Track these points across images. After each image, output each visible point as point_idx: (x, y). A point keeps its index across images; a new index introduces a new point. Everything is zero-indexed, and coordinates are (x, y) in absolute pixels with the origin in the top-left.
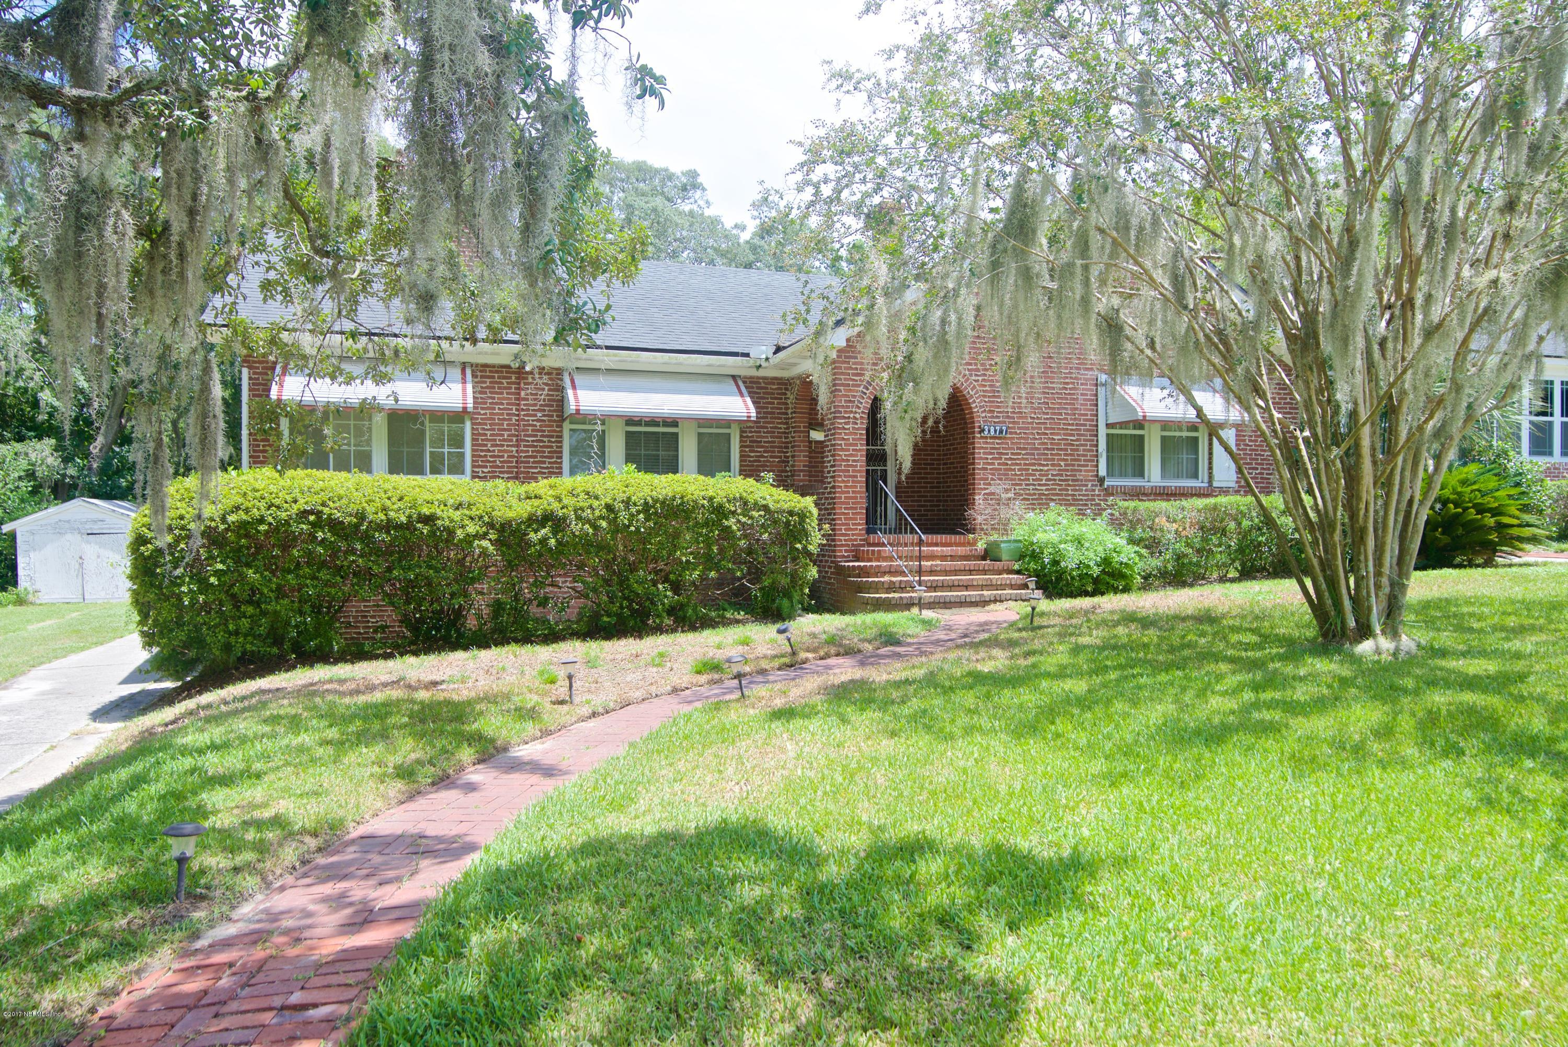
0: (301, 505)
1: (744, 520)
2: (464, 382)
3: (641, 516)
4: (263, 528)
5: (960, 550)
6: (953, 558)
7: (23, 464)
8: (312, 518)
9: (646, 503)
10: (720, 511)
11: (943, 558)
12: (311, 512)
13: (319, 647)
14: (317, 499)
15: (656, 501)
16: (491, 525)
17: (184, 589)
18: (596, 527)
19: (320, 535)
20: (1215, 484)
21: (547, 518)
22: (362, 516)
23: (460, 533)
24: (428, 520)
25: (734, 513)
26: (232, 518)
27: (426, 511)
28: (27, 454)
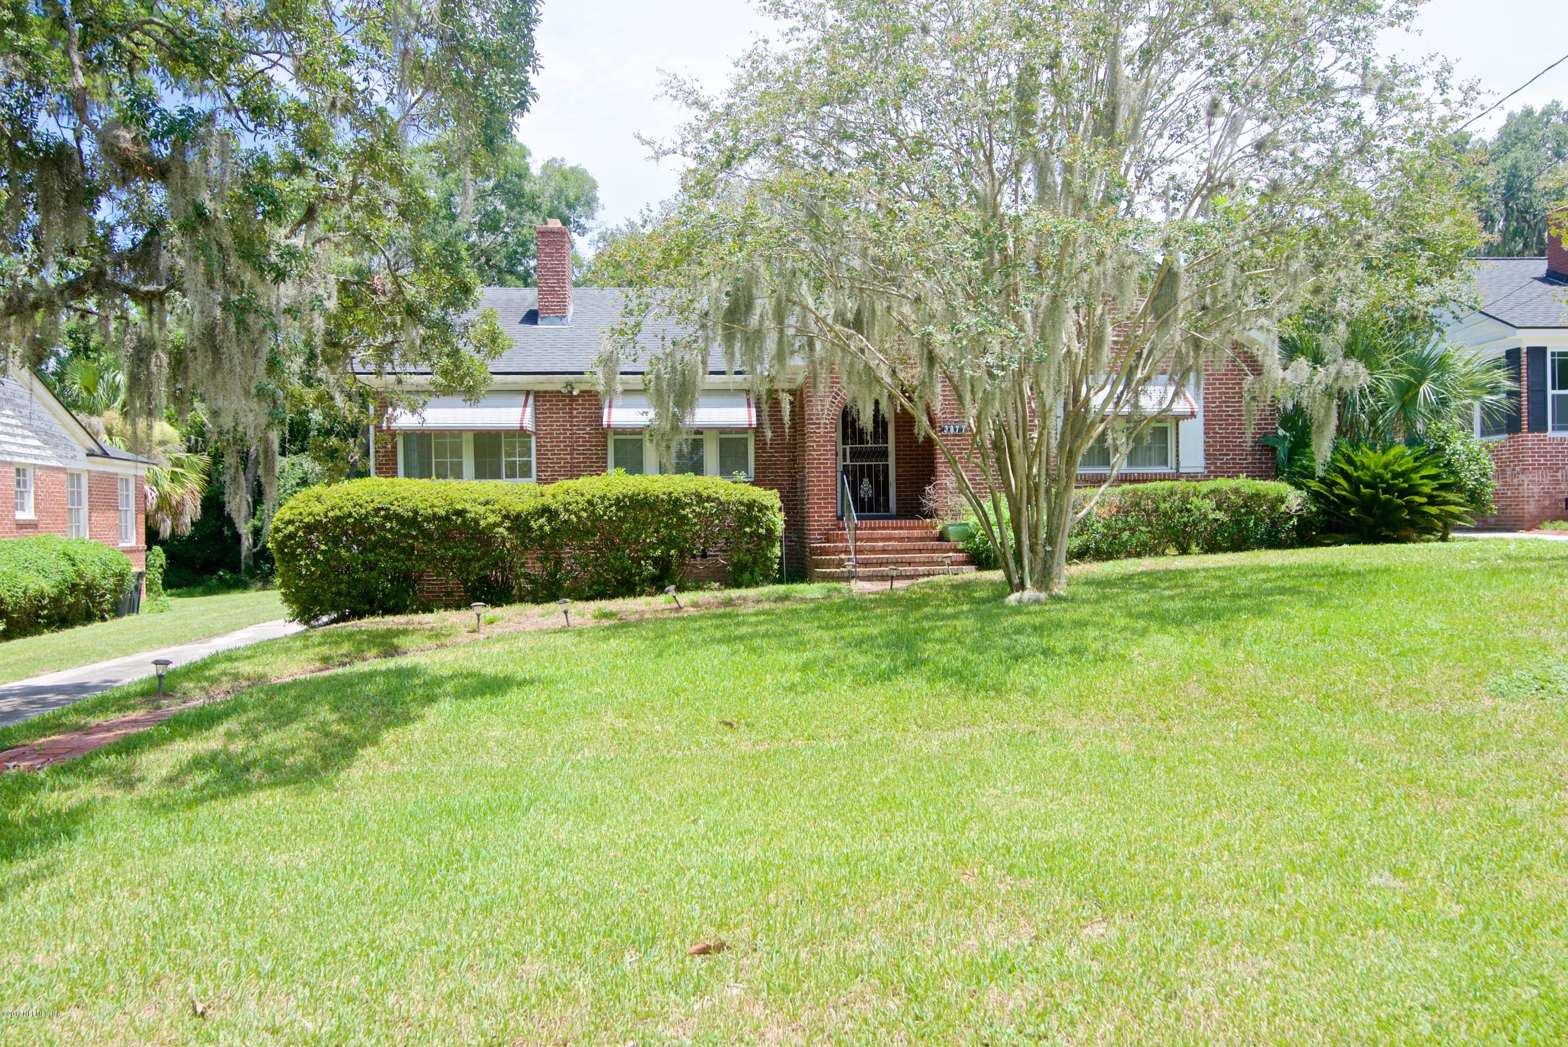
0: (375, 505)
1: (698, 510)
2: (525, 406)
3: (614, 508)
4: (350, 520)
5: (916, 533)
6: (910, 539)
7: (299, 473)
8: (382, 513)
9: (618, 498)
10: (676, 504)
11: (901, 539)
12: (382, 509)
13: (396, 605)
14: (387, 500)
15: (625, 497)
16: (506, 517)
17: (302, 563)
18: (579, 517)
19: (388, 525)
20: (1181, 470)
21: (545, 511)
22: (416, 512)
23: (483, 523)
24: (460, 513)
25: (691, 505)
26: (331, 514)
27: (459, 507)
28: (301, 465)
